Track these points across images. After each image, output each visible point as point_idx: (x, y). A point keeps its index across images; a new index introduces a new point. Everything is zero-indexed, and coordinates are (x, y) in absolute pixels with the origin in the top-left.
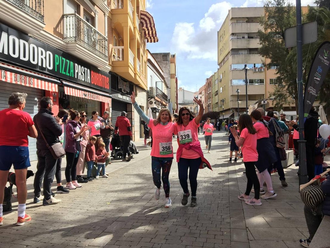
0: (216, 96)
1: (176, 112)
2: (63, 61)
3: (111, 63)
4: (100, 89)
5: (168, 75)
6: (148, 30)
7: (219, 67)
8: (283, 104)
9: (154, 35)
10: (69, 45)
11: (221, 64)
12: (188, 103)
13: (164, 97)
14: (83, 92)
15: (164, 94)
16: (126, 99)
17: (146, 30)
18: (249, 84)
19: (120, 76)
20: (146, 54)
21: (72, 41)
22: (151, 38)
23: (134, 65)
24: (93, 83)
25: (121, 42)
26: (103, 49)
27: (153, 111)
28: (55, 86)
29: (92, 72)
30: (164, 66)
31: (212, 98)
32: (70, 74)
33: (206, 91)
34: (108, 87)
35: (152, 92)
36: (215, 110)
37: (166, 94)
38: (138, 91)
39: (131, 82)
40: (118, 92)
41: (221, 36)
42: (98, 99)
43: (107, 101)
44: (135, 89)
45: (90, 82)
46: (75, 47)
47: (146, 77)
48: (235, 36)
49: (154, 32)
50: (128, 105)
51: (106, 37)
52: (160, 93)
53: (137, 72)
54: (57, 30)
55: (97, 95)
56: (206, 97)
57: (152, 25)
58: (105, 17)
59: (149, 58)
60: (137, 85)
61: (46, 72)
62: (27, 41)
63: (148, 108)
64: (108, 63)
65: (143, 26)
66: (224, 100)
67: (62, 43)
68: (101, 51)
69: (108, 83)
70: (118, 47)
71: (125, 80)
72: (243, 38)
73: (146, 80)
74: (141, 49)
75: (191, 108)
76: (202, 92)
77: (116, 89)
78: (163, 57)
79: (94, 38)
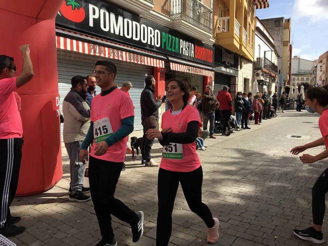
1: (288, 84)
2: (169, 38)
3: (215, 35)
4: (203, 63)
5: (280, 42)
9: (265, 0)
10: (175, 22)
12: (304, 73)
13: (273, 67)
14: (187, 67)
15: (273, 64)
16: (230, 71)
19: (224, 48)
20: (255, 22)
21: (177, 18)
22: (260, 4)
23: (239, 36)
24: (196, 57)
25: (227, 12)
26: (208, 22)
27: (259, 84)
28: (162, 62)
29: (196, 46)
30: (276, 32)
32: (175, 50)
33: (327, 59)
34: (211, 60)
35: (259, 62)
37: (276, 64)
38: (243, 63)
39: (236, 54)
40: (222, 65)
42: (201, 73)
43: (210, 75)
44: (240, 61)
45: (193, 57)
46: (181, 23)
47: (253, 47)
50: (231, 78)
51: (211, 9)
52: (268, 63)
53: (243, 42)
54: (165, 8)
55: (200, 69)
56: (327, 66)
59: (257, 26)
60: (242, 56)
61: (155, 50)
62: (139, 23)
63: (254, 81)
64: (212, 36)
67: (169, 20)
68: (205, 25)
69: (211, 56)
70: (224, 18)
71: (229, 52)
73: (253, 51)
74: (249, 17)
75: (307, 79)
76: (323, 60)
77: (219, 62)
78: (275, 23)
79: (199, 12)
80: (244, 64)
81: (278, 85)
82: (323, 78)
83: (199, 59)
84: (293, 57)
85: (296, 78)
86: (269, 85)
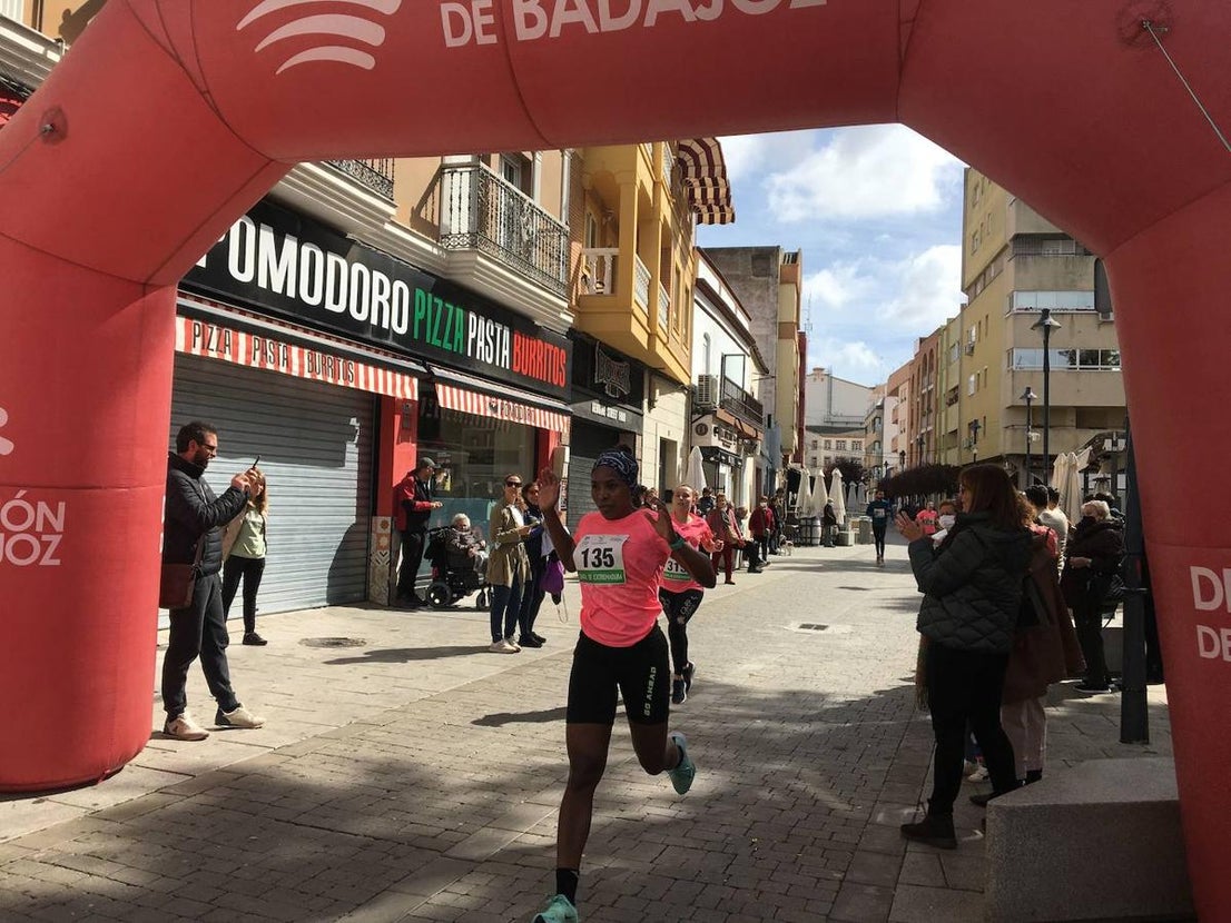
0: (950, 405)
1: (795, 461)
2: (435, 306)
3: (574, 303)
4: (537, 389)
5: (770, 326)
6: (702, 183)
7: (964, 298)
9: (723, 202)
10: (456, 257)
11: (972, 290)
12: (844, 425)
13: (750, 406)
14: (487, 398)
15: (749, 398)
16: (617, 415)
17: (696, 183)
18: (1078, 365)
19: (600, 342)
20: (693, 264)
21: (463, 246)
22: (710, 209)
23: (648, 306)
24: (517, 369)
25: (610, 232)
26: (555, 262)
27: (706, 459)
28: (411, 383)
29: (515, 335)
30: (758, 293)
31: (937, 413)
32: (453, 343)
33: (915, 385)
34: (560, 379)
35: (707, 390)
36: (946, 460)
37: (756, 397)
38: (658, 391)
39: (637, 360)
40: (593, 393)
41: (977, 186)
42: (530, 420)
43: (558, 425)
44: (650, 384)
45: (508, 367)
46: (472, 265)
47: (687, 342)
49: (722, 192)
51: (563, 224)
52: (736, 395)
53: (659, 329)
54: (423, 215)
55: (527, 408)
56: (915, 405)
57: (718, 170)
58: (563, 156)
59: (700, 275)
60: (655, 369)
61: (390, 342)
62: (344, 255)
63: (692, 448)
64: (566, 305)
65: (685, 174)
66: (980, 423)
67: (435, 251)
68: (547, 270)
69: (562, 367)
70: (601, 251)
71: (617, 356)
73: (687, 353)
74: (675, 248)
75: (856, 446)
76: (900, 389)
77: (585, 387)
78: (753, 263)
79: (528, 233)
80: (661, 394)
81: (765, 465)
82: (903, 446)
83: (525, 374)
84: (809, 370)
85: (821, 440)
86: (737, 465)
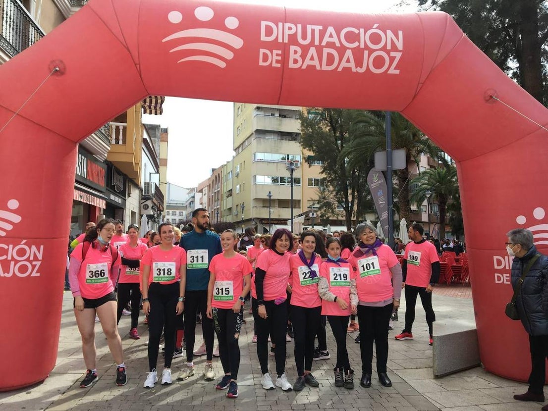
0: (227, 197)
4: (95, 188)
7: (234, 154)
8: (330, 216)
11: (237, 150)
12: (175, 205)
13: (161, 196)
14: (78, 191)
15: (161, 193)
16: (118, 200)
18: (279, 183)
19: (114, 166)
20: (142, 132)
22: (151, 109)
24: (89, 178)
29: (88, 162)
31: (222, 200)
33: (211, 188)
34: (102, 184)
35: (148, 188)
36: (226, 219)
39: (125, 175)
40: (111, 190)
41: (239, 108)
44: (128, 186)
45: (85, 177)
48: (262, 111)
55: (92, 197)
56: (211, 198)
59: (144, 136)
60: (132, 179)
63: (142, 215)
64: (109, 148)
69: (103, 178)
70: (118, 124)
71: (119, 173)
72: (273, 115)
75: (181, 214)
76: (204, 189)
77: (109, 188)
80: (133, 190)
83: (91, 180)
